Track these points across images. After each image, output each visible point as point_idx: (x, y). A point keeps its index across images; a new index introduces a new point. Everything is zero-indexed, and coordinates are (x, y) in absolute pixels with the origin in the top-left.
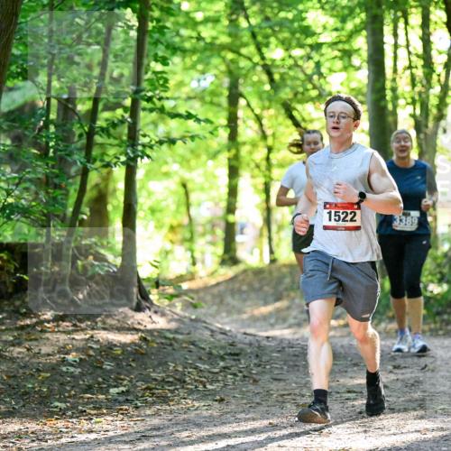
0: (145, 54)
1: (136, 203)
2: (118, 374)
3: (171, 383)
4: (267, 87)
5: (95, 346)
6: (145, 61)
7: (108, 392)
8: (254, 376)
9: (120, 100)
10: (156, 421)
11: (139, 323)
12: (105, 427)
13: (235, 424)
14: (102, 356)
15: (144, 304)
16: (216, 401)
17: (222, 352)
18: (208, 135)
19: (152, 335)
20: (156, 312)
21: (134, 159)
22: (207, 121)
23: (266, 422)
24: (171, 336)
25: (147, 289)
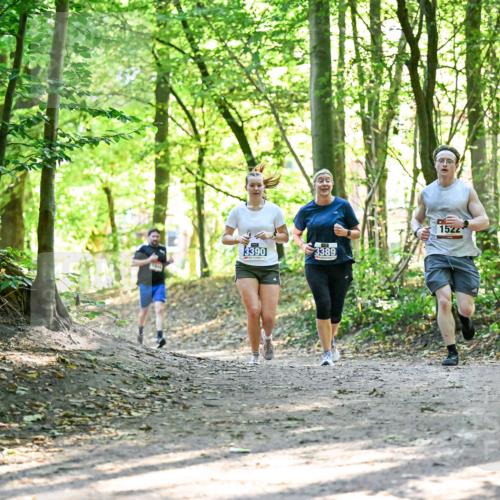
0: (64, 45)
1: (54, 210)
2: (34, 399)
3: (91, 410)
4: (200, 82)
5: (7, 369)
6: (64, 52)
7: (21, 419)
8: (184, 402)
9: (36, 95)
10: (75, 452)
11: (57, 343)
12: (19, 459)
13: (163, 456)
14: (15, 380)
15: (63, 322)
16: (141, 429)
17: (149, 376)
18: (134, 135)
19: (71, 357)
20: (75, 331)
21: (52, 161)
22: (134, 119)
23: (197, 453)
24: (93, 358)
25: (66, 306)
